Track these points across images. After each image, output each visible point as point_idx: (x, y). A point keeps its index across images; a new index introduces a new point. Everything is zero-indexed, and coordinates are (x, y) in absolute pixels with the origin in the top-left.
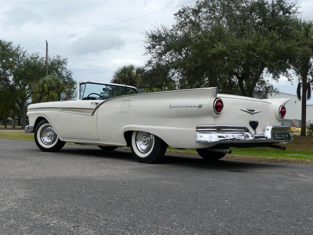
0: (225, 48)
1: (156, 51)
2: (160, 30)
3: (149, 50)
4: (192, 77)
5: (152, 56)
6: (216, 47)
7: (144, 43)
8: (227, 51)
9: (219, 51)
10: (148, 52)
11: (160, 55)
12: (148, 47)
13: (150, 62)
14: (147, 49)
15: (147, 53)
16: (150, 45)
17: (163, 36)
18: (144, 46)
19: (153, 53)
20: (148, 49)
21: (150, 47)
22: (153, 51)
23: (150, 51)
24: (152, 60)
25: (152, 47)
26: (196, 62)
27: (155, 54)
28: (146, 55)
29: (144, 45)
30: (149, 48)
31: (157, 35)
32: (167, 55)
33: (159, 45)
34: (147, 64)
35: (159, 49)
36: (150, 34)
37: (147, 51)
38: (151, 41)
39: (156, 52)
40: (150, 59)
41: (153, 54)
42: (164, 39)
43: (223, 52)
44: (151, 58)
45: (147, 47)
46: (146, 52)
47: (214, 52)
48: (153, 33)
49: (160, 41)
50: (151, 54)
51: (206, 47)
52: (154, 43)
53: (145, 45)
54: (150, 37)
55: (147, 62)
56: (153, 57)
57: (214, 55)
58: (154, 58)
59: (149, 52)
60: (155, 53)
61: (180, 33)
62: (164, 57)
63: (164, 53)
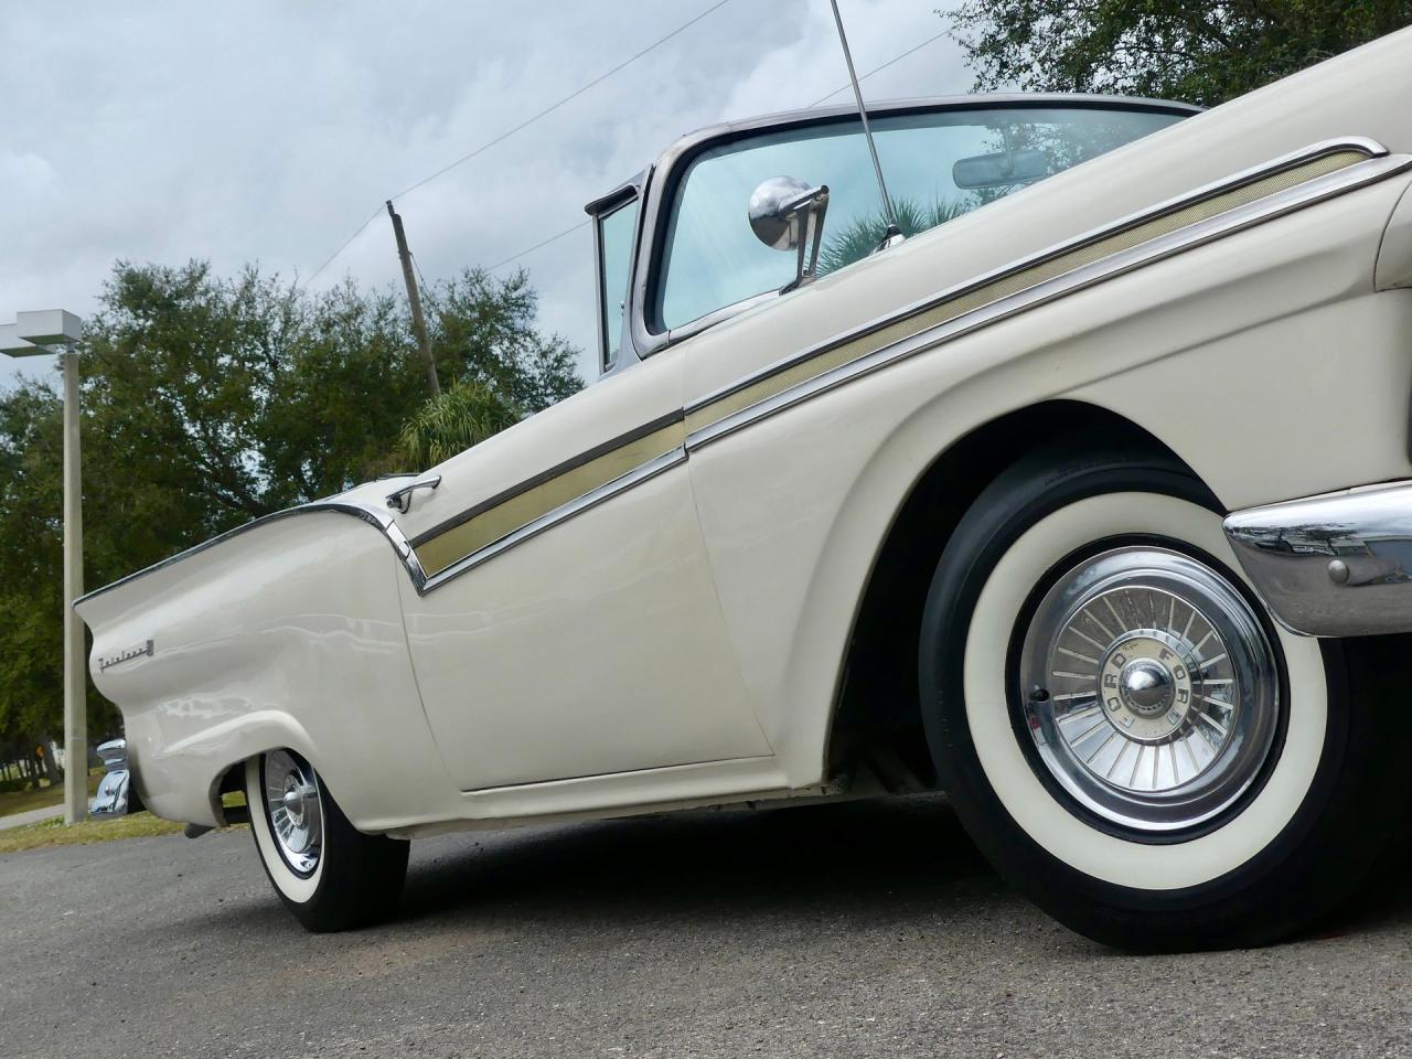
1: (1043, 53)
3: (996, 63)
5: (1024, 88)
7: (951, 22)
10: (992, 74)
12: (985, 43)
14: (982, 60)
16: (993, 29)
18: (961, 42)
19: (1028, 67)
20: (989, 57)
21: (999, 37)
23: (1004, 65)
25: (1012, 32)
29: (955, 32)
30: (992, 46)
32: (1121, 55)
35: (1059, 31)
37: (984, 68)
39: (1042, 61)
41: (1025, 77)
45: (977, 45)
46: (981, 76)
50: (1011, 77)
53: (962, 34)
59: (1000, 74)
60: (1037, 67)
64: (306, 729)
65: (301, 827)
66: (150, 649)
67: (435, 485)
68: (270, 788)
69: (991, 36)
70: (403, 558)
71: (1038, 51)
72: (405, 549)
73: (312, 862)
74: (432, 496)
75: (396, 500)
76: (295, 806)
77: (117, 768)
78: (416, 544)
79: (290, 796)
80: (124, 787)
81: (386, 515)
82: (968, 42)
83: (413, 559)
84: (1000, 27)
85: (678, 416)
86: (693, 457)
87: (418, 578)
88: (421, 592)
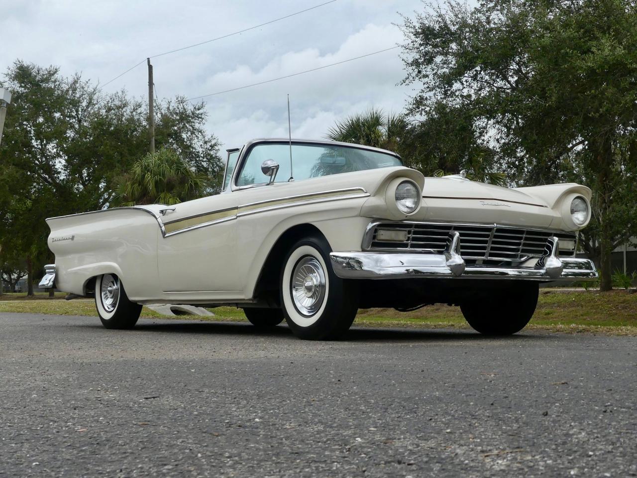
0: (620, 51)
1: (434, 72)
2: (443, 12)
3: (416, 70)
4: (535, 137)
5: (424, 84)
6: (594, 49)
7: (402, 49)
8: (627, 60)
9: (603, 60)
10: (414, 75)
11: (447, 80)
12: (413, 62)
13: (419, 102)
14: (411, 68)
15: (411, 79)
16: (417, 57)
17: (453, 28)
18: (403, 60)
19: (427, 76)
20: (414, 67)
21: (420, 61)
22: (428, 70)
23: (419, 72)
24: (425, 95)
25: (425, 60)
26: (543, 96)
27: (431, 81)
28: (407, 82)
29: (402, 55)
30: (416, 63)
31: (437, 27)
32: (464, 80)
33: (441, 54)
34: (411, 107)
35: (444, 63)
36: (418, 25)
37: (411, 71)
38: (420, 44)
39: (434, 75)
40: (421, 94)
41: (426, 80)
42: (456, 37)
43: (614, 62)
44: (423, 91)
45: (410, 62)
46: (409, 75)
47: (589, 64)
48: (426, 22)
49: (445, 43)
50: (421, 78)
51: (567, 53)
52: (429, 48)
53: (405, 56)
54: (416, 34)
55: (411, 100)
56: (428, 87)
57: (591, 72)
58: (430, 90)
59: (417, 76)
60: (431, 77)
61: (498, 18)
62: (456, 86)
63: (457, 74)
64: (121, 268)
65: (111, 298)
66: (73, 238)
67: (174, 210)
68: (103, 285)
69: (416, 59)
70: (161, 227)
71: (433, 70)
72: (162, 225)
73: (112, 309)
74: (171, 213)
75: (162, 212)
76: (110, 292)
77: (51, 273)
78: (165, 224)
79: (109, 289)
80: (52, 280)
81: (158, 215)
82: (406, 59)
83: (163, 228)
84: (421, 56)
85: (237, 208)
86: (238, 218)
87: (164, 234)
88: (164, 237)
